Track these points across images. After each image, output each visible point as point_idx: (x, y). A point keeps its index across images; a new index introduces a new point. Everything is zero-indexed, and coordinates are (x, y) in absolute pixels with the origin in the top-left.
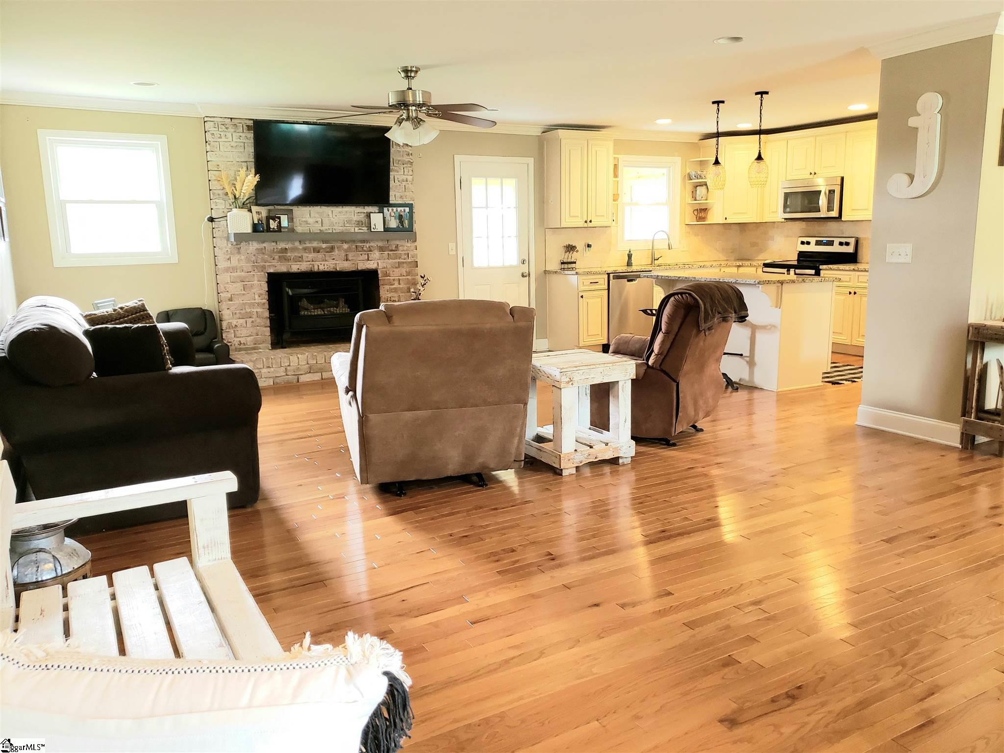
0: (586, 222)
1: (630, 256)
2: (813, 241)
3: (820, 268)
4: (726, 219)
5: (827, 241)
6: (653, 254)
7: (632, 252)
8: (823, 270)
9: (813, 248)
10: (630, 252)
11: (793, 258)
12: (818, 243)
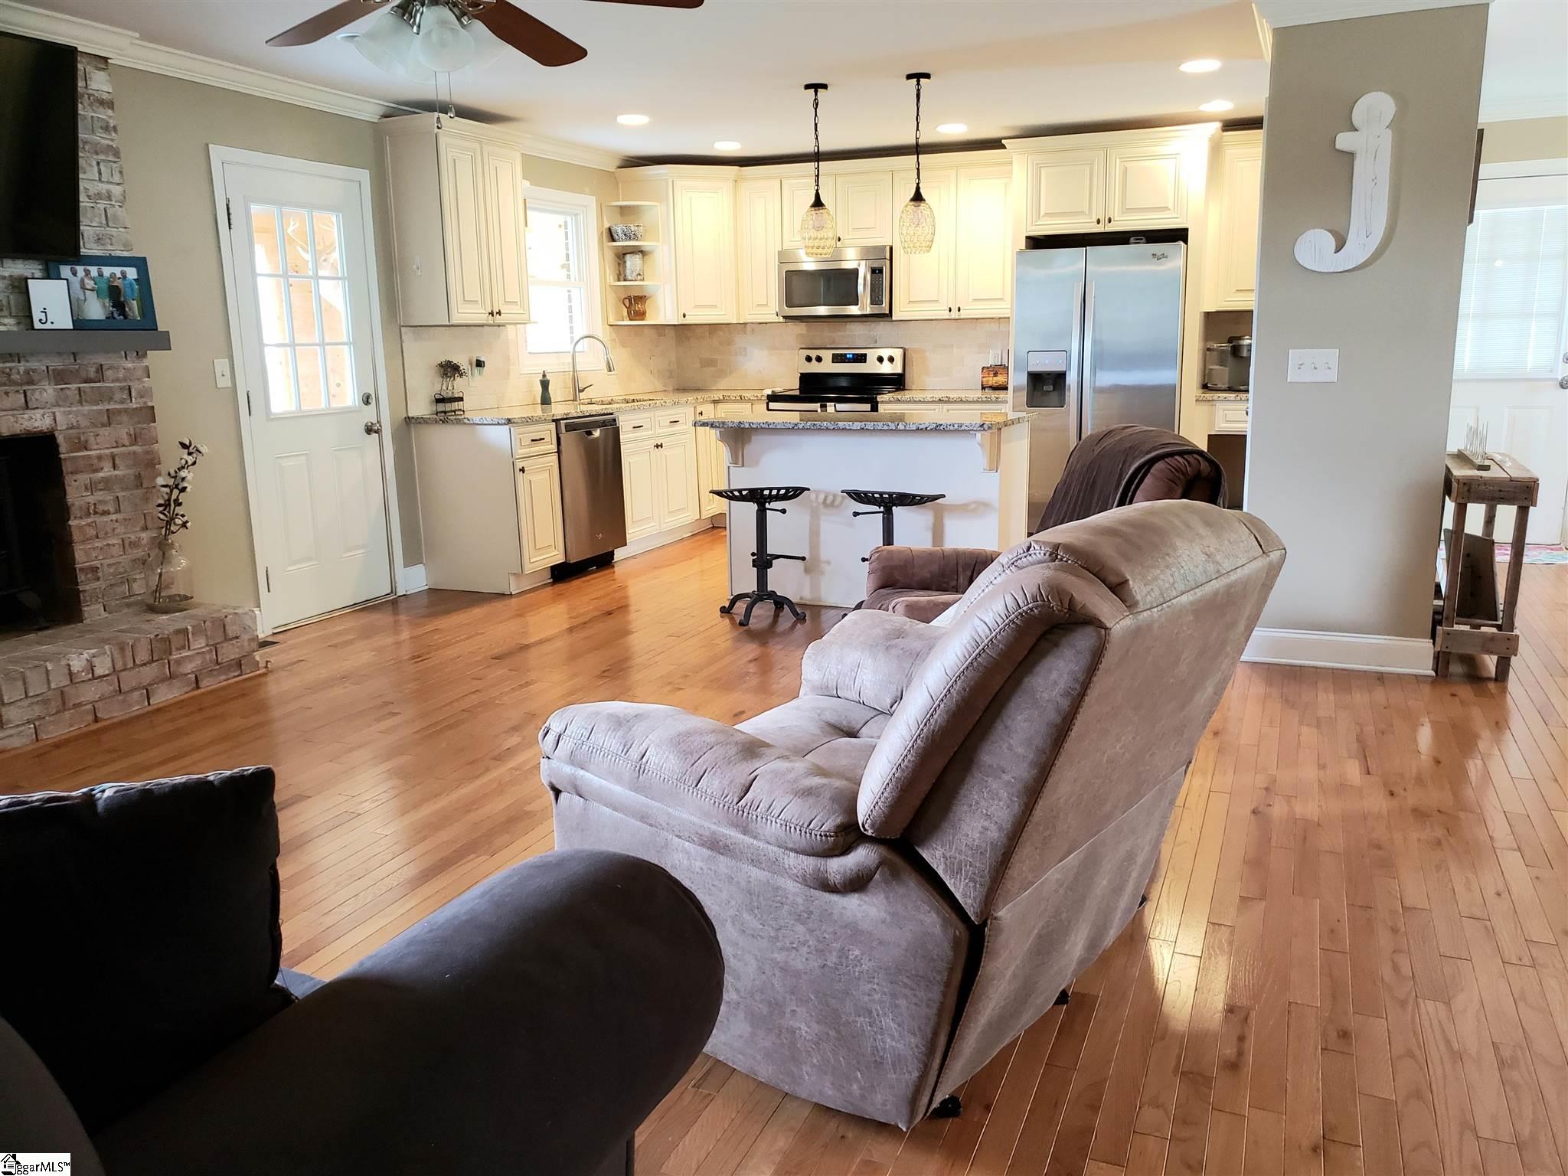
0: (492, 314)
1: (545, 384)
2: (827, 355)
3: (878, 400)
4: (684, 316)
5: (853, 354)
6: (575, 381)
7: (548, 377)
8: (883, 402)
9: (828, 367)
10: (544, 376)
11: (793, 385)
12: (838, 359)
